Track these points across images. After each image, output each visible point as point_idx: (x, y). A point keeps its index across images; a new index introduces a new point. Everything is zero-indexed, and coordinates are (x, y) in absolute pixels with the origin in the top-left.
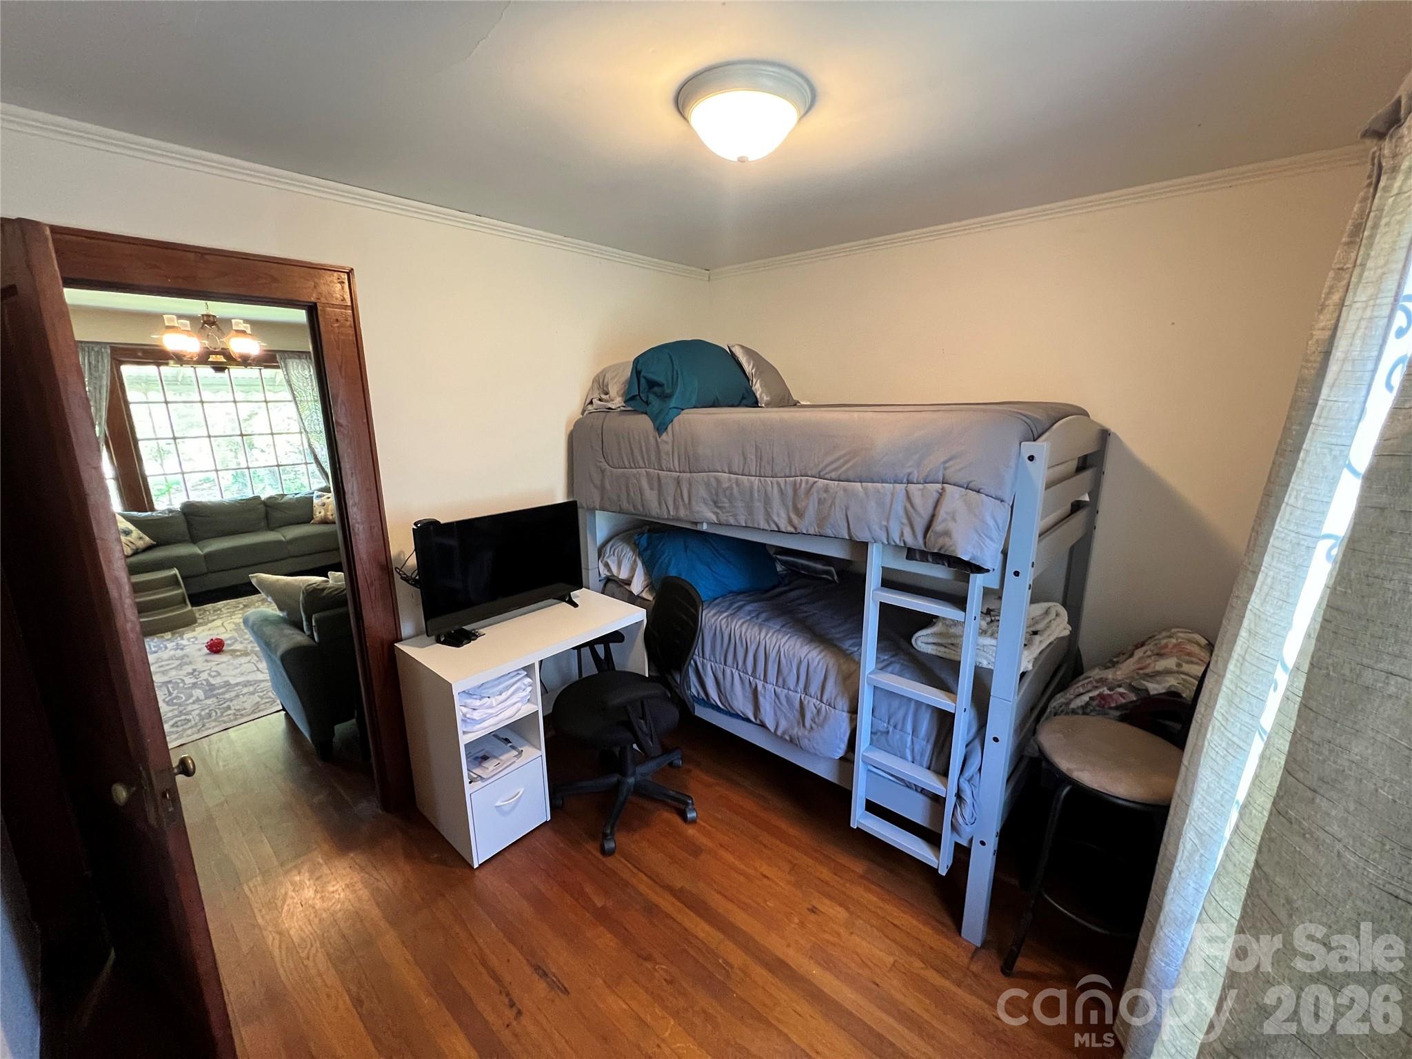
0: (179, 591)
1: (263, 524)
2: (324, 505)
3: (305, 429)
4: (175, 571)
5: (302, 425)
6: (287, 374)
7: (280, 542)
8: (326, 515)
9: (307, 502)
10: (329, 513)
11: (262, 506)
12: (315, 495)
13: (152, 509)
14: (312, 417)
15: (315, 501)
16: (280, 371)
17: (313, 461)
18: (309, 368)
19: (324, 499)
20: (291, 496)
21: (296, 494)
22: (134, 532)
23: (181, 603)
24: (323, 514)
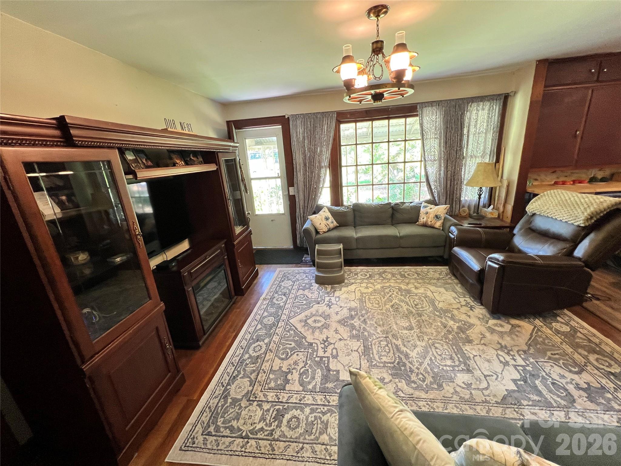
0: (341, 260)
1: (389, 221)
2: (427, 213)
3: (425, 158)
4: (341, 246)
5: (423, 155)
6: (422, 119)
7: (395, 237)
8: (427, 221)
9: (416, 210)
10: (429, 220)
11: (391, 209)
12: (422, 205)
13: (342, 205)
14: (431, 150)
15: (422, 210)
16: (418, 118)
17: (425, 180)
18: (436, 113)
19: (428, 209)
20: (407, 204)
21: (411, 203)
22: (330, 219)
23: (339, 267)
24: (425, 220)
